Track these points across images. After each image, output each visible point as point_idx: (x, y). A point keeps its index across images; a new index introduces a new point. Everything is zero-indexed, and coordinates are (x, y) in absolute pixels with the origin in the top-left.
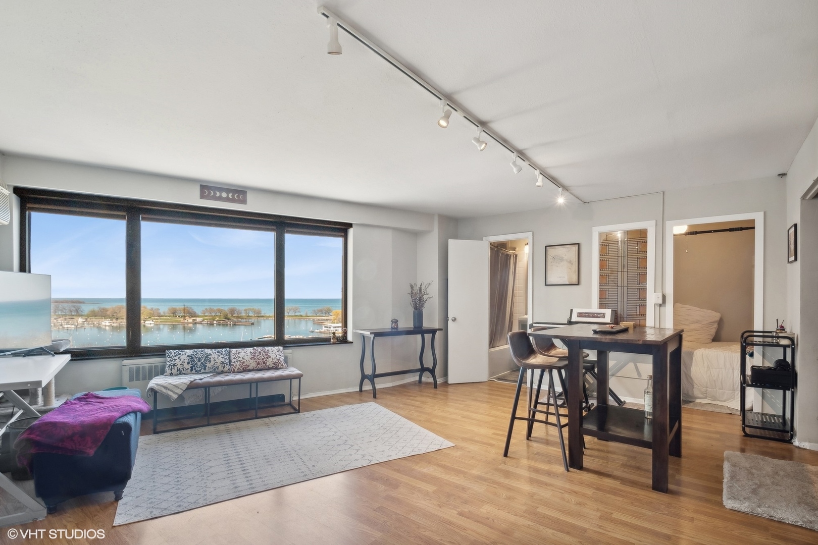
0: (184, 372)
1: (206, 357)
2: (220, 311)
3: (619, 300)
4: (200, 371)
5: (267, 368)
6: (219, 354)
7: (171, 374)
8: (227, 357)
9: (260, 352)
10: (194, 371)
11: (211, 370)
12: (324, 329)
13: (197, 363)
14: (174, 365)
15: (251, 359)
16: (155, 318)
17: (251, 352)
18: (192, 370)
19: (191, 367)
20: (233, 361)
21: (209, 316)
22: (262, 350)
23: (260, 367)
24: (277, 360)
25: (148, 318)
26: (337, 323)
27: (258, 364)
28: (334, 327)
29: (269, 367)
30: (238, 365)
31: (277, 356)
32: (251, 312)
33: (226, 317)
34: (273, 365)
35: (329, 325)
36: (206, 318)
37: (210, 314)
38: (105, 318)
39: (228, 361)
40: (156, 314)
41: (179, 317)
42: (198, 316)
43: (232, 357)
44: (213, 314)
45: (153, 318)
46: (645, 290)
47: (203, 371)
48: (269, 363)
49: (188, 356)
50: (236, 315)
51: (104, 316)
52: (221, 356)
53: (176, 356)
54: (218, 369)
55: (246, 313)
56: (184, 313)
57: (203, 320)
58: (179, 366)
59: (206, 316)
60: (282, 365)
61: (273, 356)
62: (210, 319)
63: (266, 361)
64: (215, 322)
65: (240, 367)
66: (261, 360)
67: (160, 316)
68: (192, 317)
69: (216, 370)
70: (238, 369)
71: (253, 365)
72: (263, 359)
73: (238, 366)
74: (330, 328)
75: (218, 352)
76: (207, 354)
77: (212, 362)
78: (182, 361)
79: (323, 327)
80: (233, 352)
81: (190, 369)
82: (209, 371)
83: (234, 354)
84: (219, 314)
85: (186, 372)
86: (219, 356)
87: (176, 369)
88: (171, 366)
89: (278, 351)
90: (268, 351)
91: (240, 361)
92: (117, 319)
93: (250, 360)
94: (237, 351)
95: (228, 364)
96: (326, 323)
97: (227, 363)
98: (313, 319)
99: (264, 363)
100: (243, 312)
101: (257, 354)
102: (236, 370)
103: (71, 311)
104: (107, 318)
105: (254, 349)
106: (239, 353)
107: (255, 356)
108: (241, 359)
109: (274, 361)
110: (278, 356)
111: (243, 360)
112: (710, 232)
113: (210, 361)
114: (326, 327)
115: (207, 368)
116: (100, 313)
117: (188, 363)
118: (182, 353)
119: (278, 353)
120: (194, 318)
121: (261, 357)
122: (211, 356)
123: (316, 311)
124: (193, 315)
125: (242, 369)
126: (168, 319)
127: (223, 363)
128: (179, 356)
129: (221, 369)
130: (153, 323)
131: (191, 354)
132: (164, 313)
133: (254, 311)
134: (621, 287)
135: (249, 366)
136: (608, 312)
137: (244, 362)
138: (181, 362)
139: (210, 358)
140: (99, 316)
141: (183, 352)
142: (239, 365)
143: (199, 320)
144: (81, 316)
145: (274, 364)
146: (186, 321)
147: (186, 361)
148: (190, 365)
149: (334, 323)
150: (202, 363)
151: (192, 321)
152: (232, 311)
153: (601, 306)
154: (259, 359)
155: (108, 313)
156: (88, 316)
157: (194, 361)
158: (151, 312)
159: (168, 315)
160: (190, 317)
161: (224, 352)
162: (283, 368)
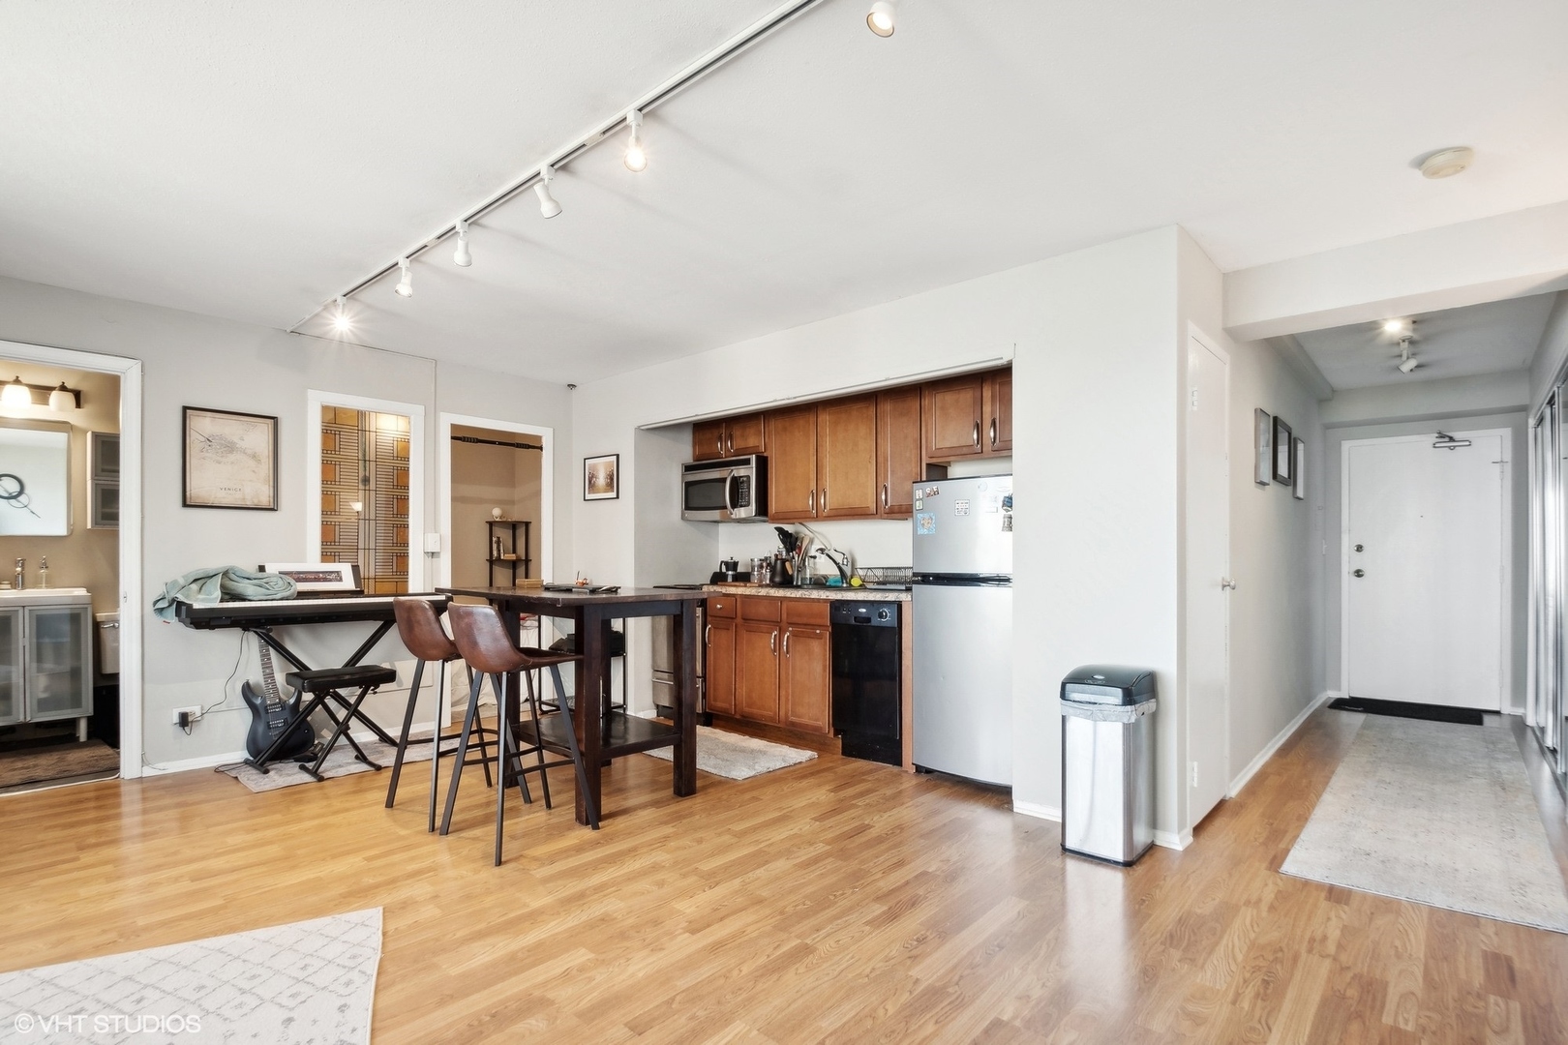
3: (361, 546)
46: (406, 527)
112: (493, 443)
134: (365, 520)
136: (345, 569)
153: (326, 557)
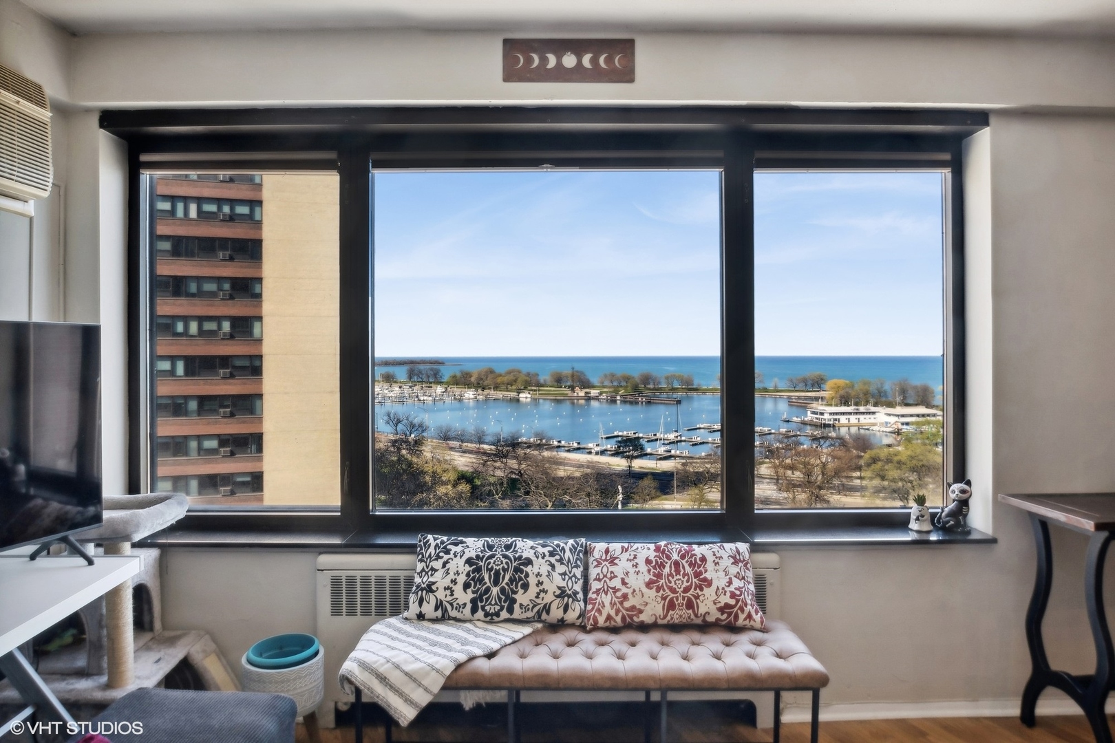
0: (453, 613)
1: (517, 570)
2: (627, 379)
4: (497, 614)
5: (699, 621)
6: (553, 560)
7: (421, 617)
8: (578, 572)
9: (677, 564)
10: (480, 614)
11: (530, 614)
12: (810, 417)
13: (488, 590)
14: (430, 589)
15: (649, 585)
16: (533, 388)
17: (648, 561)
18: (474, 610)
19: (474, 601)
20: (595, 586)
21: (610, 387)
22: (683, 557)
23: (676, 616)
24: (733, 596)
25: (522, 388)
26: (836, 405)
27: (672, 606)
28: (831, 414)
29: (704, 620)
30: (607, 603)
31: (730, 583)
32: (675, 382)
33: (636, 388)
34: (718, 615)
35: (821, 408)
36: (605, 390)
37: (610, 384)
38: (468, 388)
39: (578, 587)
40: (534, 382)
41: (565, 387)
42: (593, 387)
43: (594, 572)
44: (615, 384)
45: (529, 388)
47: (504, 614)
48: (708, 605)
49: (469, 562)
50: (651, 386)
51: (468, 385)
52: (561, 568)
53: (438, 557)
54: (548, 612)
55: (668, 383)
56: (573, 381)
57: (601, 393)
58: (441, 594)
59: (604, 387)
60: (749, 616)
61: (719, 580)
62: (610, 392)
63: (697, 597)
64: (618, 398)
65: (613, 613)
66: (680, 594)
67: (539, 385)
68: (584, 388)
69: (544, 616)
70: (609, 618)
71: (653, 609)
72: (686, 590)
73: (608, 610)
74: (822, 414)
75: (552, 554)
76: (520, 557)
77: (533, 590)
78: (452, 576)
79: (809, 413)
80: (596, 554)
81: (469, 606)
82: (524, 616)
83: (599, 563)
84: (625, 384)
85: (459, 615)
86: (553, 566)
87: (433, 602)
88: (422, 590)
89: (736, 562)
90: (703, 559)
91: (615, 590)
92: (483, 389)
93: (645, 590)
94: (607, 551)
95: (580, 596)
96: (816, 406)
97: (576, 593)
98: (789, 397)
99: (690, 605)
100: (663, 381)
101: (667, 570)
102: (601, 621)
103: (429, 377)
104: (471, 388)
105: (657, 549)
106: (612, 561)
107: (659, 576)
108: (616, 583)
109: (726, 599)
110: (737, 583)
111: (624, 590)
113: (526, 587)
114: (814, 413)
115: (516, 606)
116: (463, 379)
117: (466, 586)
118: (453, 549)
119: (734, 570)
120: (587, 390)
121: (680, 582)
122: (529, 569)
123: (795, 381)
124: (586, 384)
125: (618, 619)
126: (551, 391)
127: (562, 594)
128: (446, 557)
129: (556, 614)
130: (529, 396)
131: (478, 556)
132: (545, 381)
133: (683, 381)
135: (641, 612)
137: (625, 597)
138: (447, 582)
139: (527, 575)
140: (462, 384)
141: (456, 544)
142: (612, 604)
143: (594, 392)
144: (440, 383)
145: (721, 610)
146: (575, 394)
147: (462, 579)
148: (470, 595)
149: (831, 405)
150: (503, 590)
151: (583, 395)
152: (646, 379)
154: (673, 591)
155: (473, 379)
156: (448, 383)
157: (481, 580)
158: (527, 378)
159: (551, 384)
160: (581, 388)
161: (568, 554)
162: (752, 629)
